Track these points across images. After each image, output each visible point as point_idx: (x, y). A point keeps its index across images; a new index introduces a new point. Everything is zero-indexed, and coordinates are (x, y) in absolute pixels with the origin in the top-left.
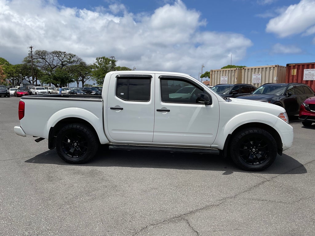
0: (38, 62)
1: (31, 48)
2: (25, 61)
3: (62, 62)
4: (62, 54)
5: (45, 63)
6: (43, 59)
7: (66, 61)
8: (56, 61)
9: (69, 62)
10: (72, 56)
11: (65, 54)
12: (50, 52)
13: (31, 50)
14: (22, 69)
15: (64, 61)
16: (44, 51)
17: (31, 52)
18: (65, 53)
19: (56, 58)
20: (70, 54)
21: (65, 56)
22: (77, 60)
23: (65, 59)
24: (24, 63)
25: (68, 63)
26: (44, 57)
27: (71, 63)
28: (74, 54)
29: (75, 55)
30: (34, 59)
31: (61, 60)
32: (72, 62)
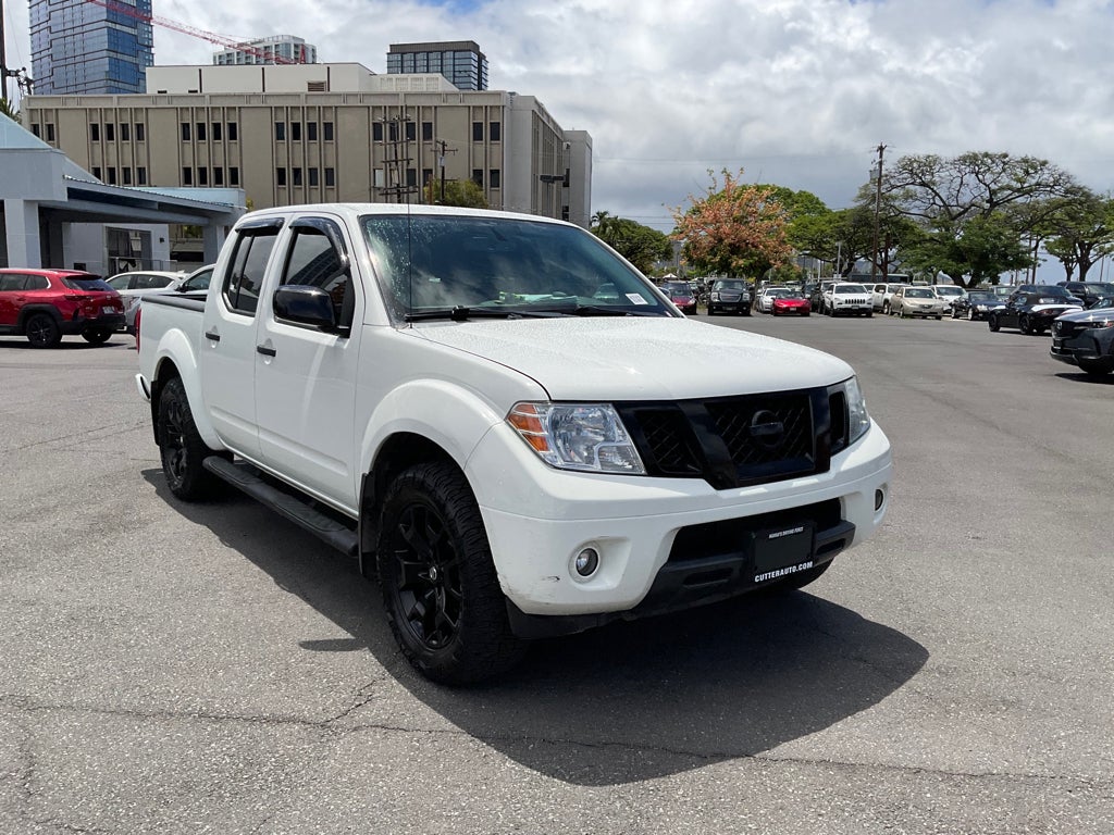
0: (908, 196)
1: (881, 149)
2: (861, 196)
3: (993, 193)
4: (993, 162)
5: (932, 201)
6: (923, 184)
7: (1009, 187)
8: (972, 191)
9: (1018, 190)
10: (1030, 166)
11: (1004, 162)
12: (951, 159)
13: (881, 156)
14: (854, 227)
15: (1002, 189)
16: (929, 157)
17: (881, 163)
18: (1006, 156)
19: (971, 179)
20: (1025, 161)
21: (1004, 170)
22: (1052, 179)
23: (1005, 180)
24: (858, 204)
25: (1017, 194)
26: (928, 178)
27: (1029, 192)
28: (1042, 159)
29: (1044, 163)
30: (893, 187)
31: (988, 186)
32: (1031, 191)
